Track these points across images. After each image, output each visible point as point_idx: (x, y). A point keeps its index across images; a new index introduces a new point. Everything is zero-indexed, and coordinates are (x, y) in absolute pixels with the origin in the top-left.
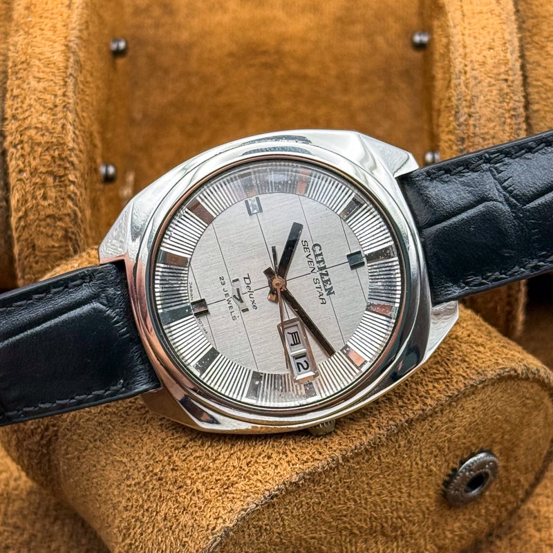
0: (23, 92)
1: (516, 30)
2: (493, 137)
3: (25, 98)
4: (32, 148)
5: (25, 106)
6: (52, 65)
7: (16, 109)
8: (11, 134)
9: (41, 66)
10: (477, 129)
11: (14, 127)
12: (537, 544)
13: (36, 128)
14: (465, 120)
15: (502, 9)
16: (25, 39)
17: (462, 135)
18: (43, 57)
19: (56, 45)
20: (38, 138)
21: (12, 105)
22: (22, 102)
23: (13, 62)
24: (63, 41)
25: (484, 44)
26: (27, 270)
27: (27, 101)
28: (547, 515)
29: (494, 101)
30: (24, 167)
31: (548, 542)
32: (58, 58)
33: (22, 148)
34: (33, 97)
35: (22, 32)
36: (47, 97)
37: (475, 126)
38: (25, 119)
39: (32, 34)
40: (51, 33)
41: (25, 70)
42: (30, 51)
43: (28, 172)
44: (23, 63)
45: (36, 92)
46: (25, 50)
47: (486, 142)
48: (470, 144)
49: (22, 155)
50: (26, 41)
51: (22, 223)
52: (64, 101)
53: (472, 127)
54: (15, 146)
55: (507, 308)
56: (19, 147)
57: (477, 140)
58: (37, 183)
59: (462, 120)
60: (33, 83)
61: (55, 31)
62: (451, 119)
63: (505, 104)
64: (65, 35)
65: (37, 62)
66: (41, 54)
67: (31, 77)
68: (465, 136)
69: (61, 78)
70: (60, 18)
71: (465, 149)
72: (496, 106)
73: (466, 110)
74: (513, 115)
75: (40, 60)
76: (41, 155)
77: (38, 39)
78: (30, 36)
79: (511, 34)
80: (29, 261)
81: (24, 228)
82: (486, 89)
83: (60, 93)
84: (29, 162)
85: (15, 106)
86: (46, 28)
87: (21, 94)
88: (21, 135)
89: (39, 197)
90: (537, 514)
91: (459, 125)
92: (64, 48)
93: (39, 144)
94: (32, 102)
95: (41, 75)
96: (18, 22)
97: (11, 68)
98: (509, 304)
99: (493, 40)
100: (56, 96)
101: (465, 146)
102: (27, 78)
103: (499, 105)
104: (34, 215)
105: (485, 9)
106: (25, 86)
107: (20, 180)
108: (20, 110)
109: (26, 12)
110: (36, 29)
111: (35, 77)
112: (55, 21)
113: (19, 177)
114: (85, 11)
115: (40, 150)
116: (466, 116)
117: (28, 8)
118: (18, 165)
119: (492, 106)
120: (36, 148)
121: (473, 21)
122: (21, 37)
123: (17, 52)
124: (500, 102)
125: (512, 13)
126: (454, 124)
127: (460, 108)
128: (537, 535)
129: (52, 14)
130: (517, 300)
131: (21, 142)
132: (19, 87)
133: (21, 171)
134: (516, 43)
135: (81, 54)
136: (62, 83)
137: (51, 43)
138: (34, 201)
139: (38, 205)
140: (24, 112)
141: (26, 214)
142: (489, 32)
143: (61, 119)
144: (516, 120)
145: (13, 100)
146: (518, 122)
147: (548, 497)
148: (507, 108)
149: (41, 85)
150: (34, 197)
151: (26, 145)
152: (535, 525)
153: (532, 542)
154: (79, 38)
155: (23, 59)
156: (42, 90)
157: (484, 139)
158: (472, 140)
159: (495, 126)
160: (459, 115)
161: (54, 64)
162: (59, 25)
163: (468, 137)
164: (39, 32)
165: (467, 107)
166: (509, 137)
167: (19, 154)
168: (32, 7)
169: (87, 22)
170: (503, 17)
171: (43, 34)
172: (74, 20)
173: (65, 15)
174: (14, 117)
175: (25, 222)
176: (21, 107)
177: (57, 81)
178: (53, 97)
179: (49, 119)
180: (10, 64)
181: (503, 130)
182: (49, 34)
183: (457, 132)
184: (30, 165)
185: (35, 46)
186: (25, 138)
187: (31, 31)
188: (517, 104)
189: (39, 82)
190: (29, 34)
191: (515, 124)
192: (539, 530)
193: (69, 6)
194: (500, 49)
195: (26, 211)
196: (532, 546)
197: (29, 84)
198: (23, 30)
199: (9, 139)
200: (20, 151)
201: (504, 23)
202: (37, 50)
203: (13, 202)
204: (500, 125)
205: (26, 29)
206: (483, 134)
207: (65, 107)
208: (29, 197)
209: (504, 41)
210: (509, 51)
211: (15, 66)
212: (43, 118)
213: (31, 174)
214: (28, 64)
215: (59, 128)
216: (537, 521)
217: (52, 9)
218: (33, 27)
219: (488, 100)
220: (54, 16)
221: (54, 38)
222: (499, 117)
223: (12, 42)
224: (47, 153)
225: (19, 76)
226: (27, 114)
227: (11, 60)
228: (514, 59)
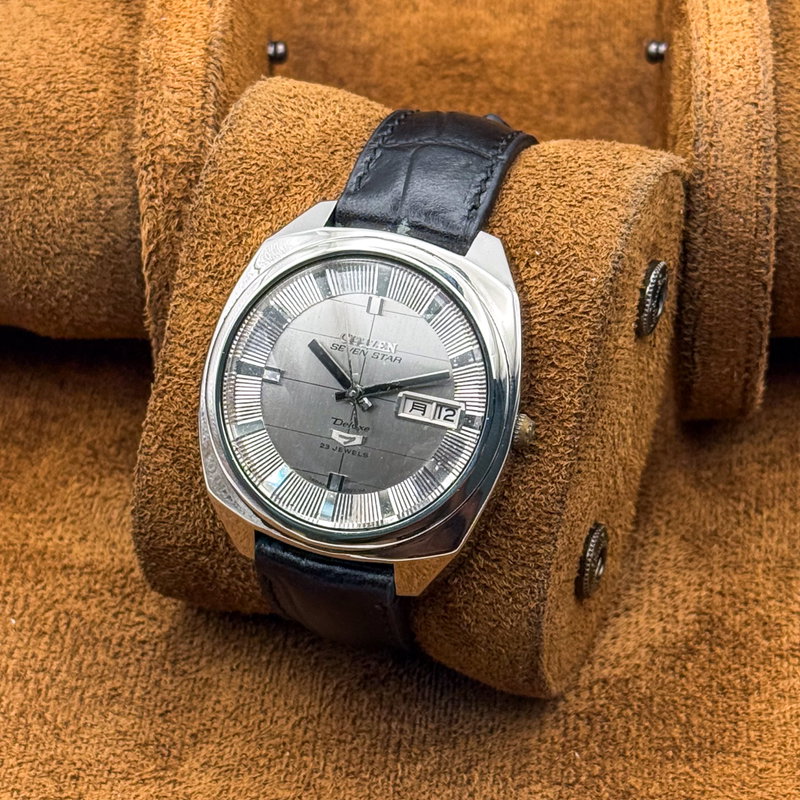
0: (154, 105)
1: (770, 46)
2: (738, 172)
3: (157, 111)
4: (165, 169)
5: (158, 121)
6: (189, 73)
7: (147, 124)
8: (141, 154)
9: (176, 73)
10: (720, 161)
11: (144, 146)
12: (763, 653)
13: (170, 146)
14: (706, 151)
15: (756, 20)
16: (158, 42)
17: (701, 167)
18: (177, 63)
19: (194, 49)
20: (173, 158)
21: (143, 119)
22: (154, 116)
23: (145, 70)
24: (203, 45)
25: (732, 60)
26: (160, 313)
27: (160, 115)
28: (778, 621)
29: (741, 129)
30: (157, 192)
31: (778, 652)
32: (197, 65)
33: (154, 170)
34: (168, 110)
35: (155, 34)
36: (184, 110)
37: (716, 157)
38: (157, 136)
39: (166, 36)
40: (189, 34)
41: (157, 78)
42: (164, 56)
43: (161, 198)
44: (156, 70)
45: (170, 105)
46: (158, 56)
47: (729, 177)
48: (710, 178)
49: (154, 179)
50: (160, 44)
51: (154, 259)
52: (203, 115)
53: (713, 159)
54: (146, 168)
55: (746, 375)
56: (150, 169)
57: (718, 174)
58: (170, 211)
59: (701, 150)
60: (167, 94)
61: (193, 33)
62: (689, 147)
63: (754, 133)
64: (206, 37)
65: (172, 70)
66: (177, 59)
67: (164, 87)
68: (705, 169)
69: (199, 88)
70: (199, 17)
71: (703, 184)
72: (742, 135)
73: (707, 138)
74: (762, 147)
75: (175, 66)
76: (175, 179)
77: (174, 42)
78: (164, 39)
79: (764, 50)
80: (162, 304)
81: (156, 264)
82: (732, 115)
83: (198, 105)
84: (162, 186)
85: (147, 120)
86: (184, 29)
87: (152, 107)
88: (152, 155)
89: (173, 228)
90: (767, 619)
91: (698, 156)
92: (203, 52)
93: (173, 165)
94: (166, 116)
95: (176, 84)
96: (150, 22)
97: (142, 76)
98: (747, 370)
99: (744, 56)
100: (193, 108)
101: (703, 180)
102: (160, 88)
103: (746, 134)
104: (167, 248)
105: (735, 20)
106: (157, 98)
107: (152, 207)
108: (151, 126)
109: (160, 11)
110: (172, 30)
111: (168, 87)
112: (193, 21)
113: (151, 203)
114: (230, 8)
115: (174, 172)
116: (707, 145)
117: (162, 6)
118: (150, 190)
119: (739, 135)
120: (169, 170)
121: (720, 33)
122: (155, 40)
123: (149, 59)
124: (748, 131)
125: (766, 25)
126: (691, 153)
127: (700, 134)
128: (766, 643)
129: (191, 12)
130: (757, 366)
131: (153, 163)
132: (150, 98)
133: (152, 197)
134: (770, 61)
135: (223, 60)
136: (200, 93)
137: (189, 47)
138: (167, 232)
139: (172, 236)
140: (156, 128)
141: (157, 248)
142: (738, 47)
143: (198, 135)
144: (766, 152)
145: (143, 114)
146: (767, 155)
147: (781, 602)
148: (757, 138)
149: (177, 96)
150: (168, 228)
151: (158, 167)
152: (764, 632)
153: (760, 651)
154: (222, 40)
155: (156, 66)
156: (178, 102)
157: (727, 174)
158: (714, 173)
159: (740, 158)
160: (698, 144)
161: (192, 71)
162: (198, 26)
163: (708, 170)
164: (175, 34)
165: (708, 134)
166: (756, 171)
167: (150, 177)
168: (168, 5)
169: (231, 21)
170: (756, 29)
171: (179, 36)
172: (217, 18)
173: (206, 14)
174: (144, 134)
175: (158, 256)
176: (153, 122)
177: (194, 92)
178: (189, 110)
179: (184, 136)
180: (141, 72)
181: (750, 164)
182: (187, 36)
183: (695, 163)
184: (162, 191)
185: (170, 50)
186: (157, 158)
187: (165, 33)
188: (767, 133)
189: (173, 92)
190: (163, 36)
191: (764, 157)
192: (768, 639)
193: (211, 3)
194: (751, 67)
195: (158, 244)
196: (758, 657)
197: (162, 94)
198: (157, 31)
199: (139, 159)
200: (152, 173)
201: (757, 37)
202: (173, 56)
203: (144, 234)
204: (746, 158)
205: (160, 31)
206: (725, 167)
207: (203, 121)
208: (162, 227)
209: (756, 58)
210: (761, 69)
211: (147, 74)
212: (178, 135)
213: (164, 200)
214: (162, 71)
215: (197, 146)
216: (767, 628)
217: (191, 7)
218: (167, 29)
219: (733, 127)
220: (192, 15)
221: (192, 40)
222: (745, 147)
223: (143, 46)
224: (182, 175)
225: (150, 86)
226: (160, 130)
227: (142, 67)
228: (766, 80)
